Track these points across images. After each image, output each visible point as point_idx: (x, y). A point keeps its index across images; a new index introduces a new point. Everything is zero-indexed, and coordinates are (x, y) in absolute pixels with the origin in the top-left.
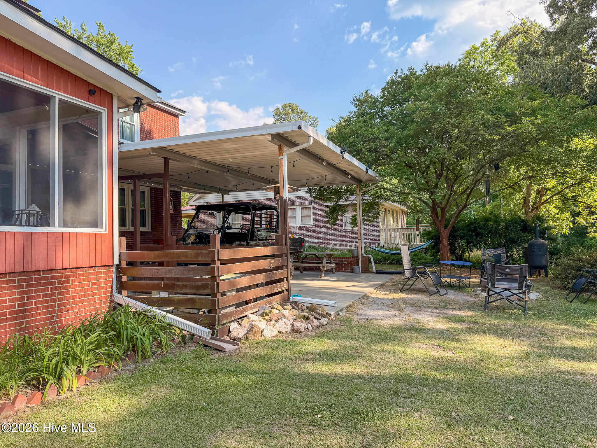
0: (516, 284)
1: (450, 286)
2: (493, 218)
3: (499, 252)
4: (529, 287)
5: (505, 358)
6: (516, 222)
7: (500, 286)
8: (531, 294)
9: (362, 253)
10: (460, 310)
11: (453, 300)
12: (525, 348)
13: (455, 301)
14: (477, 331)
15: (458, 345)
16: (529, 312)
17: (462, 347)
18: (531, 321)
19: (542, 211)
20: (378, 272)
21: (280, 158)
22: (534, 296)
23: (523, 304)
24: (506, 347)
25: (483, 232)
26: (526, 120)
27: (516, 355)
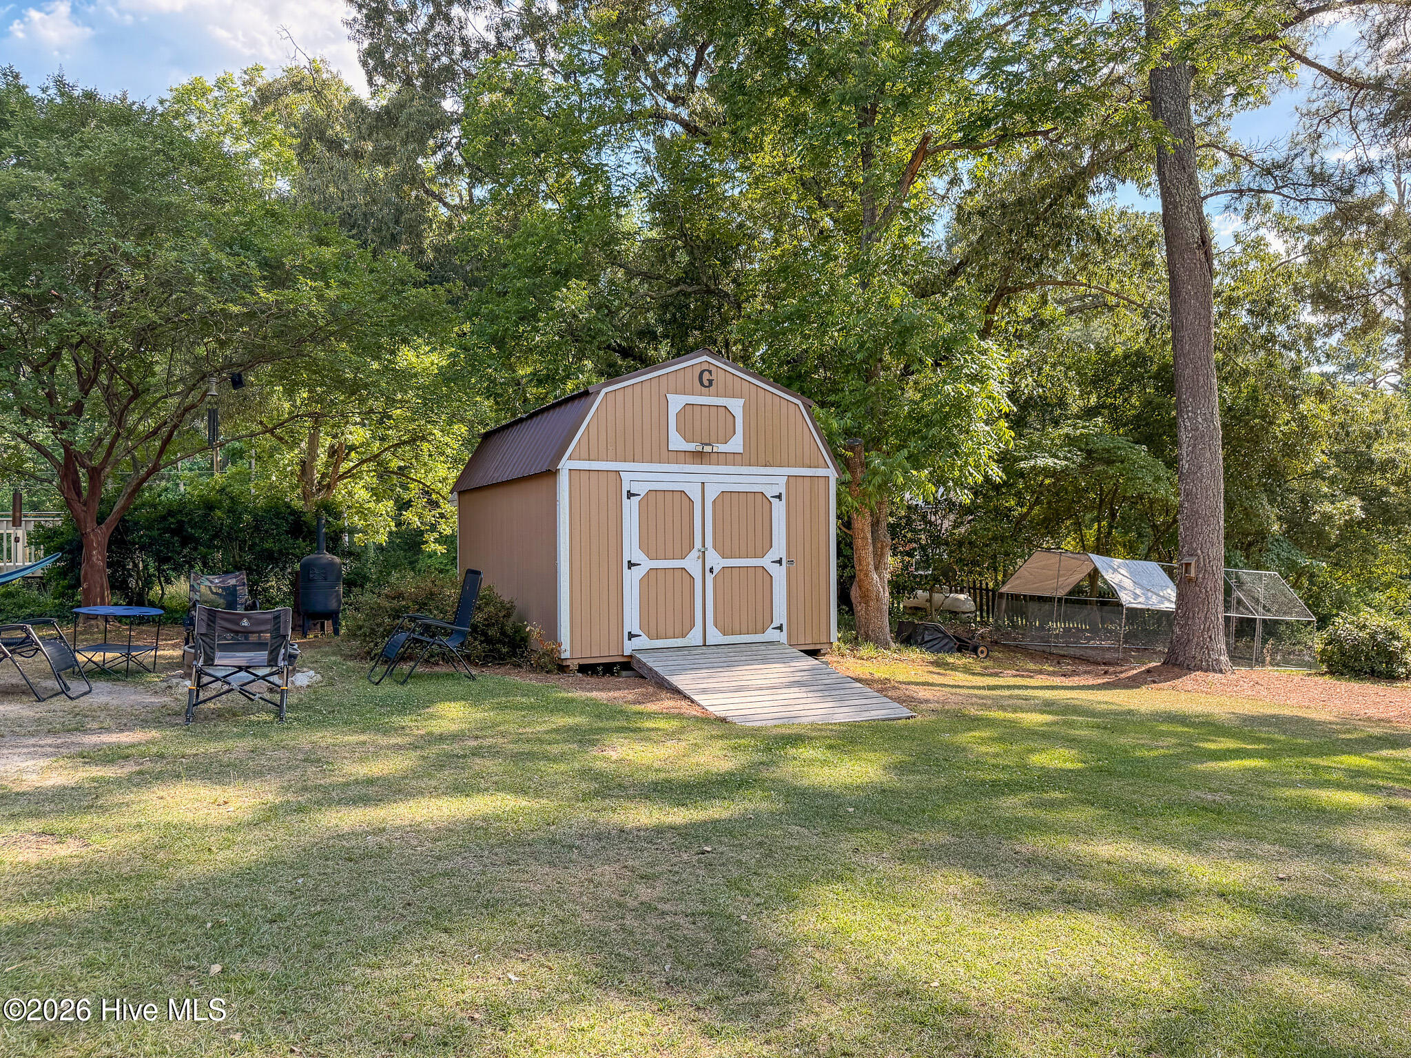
0: (263, 655)
1: (103, 672)
2: (227, 503)
3: (232, 582)
4: (291, 658)
5: (219, 829)
6: (277, 515)
7: (225, 661)
8: (298, 675)
10: (122, 731)
11: (105, 708)
12: (270, 797)
13: (109, 710)
14: (159, 777)
15: (100, 821)
16: (289, 715)
17: (110, 823)
18: (292, 734)
19: (339, 493)
22: (303, 679)
23: (277, 698)
24: (226, 803)
25: (197, 533)
26: (306, 285)
27: (248, 817)
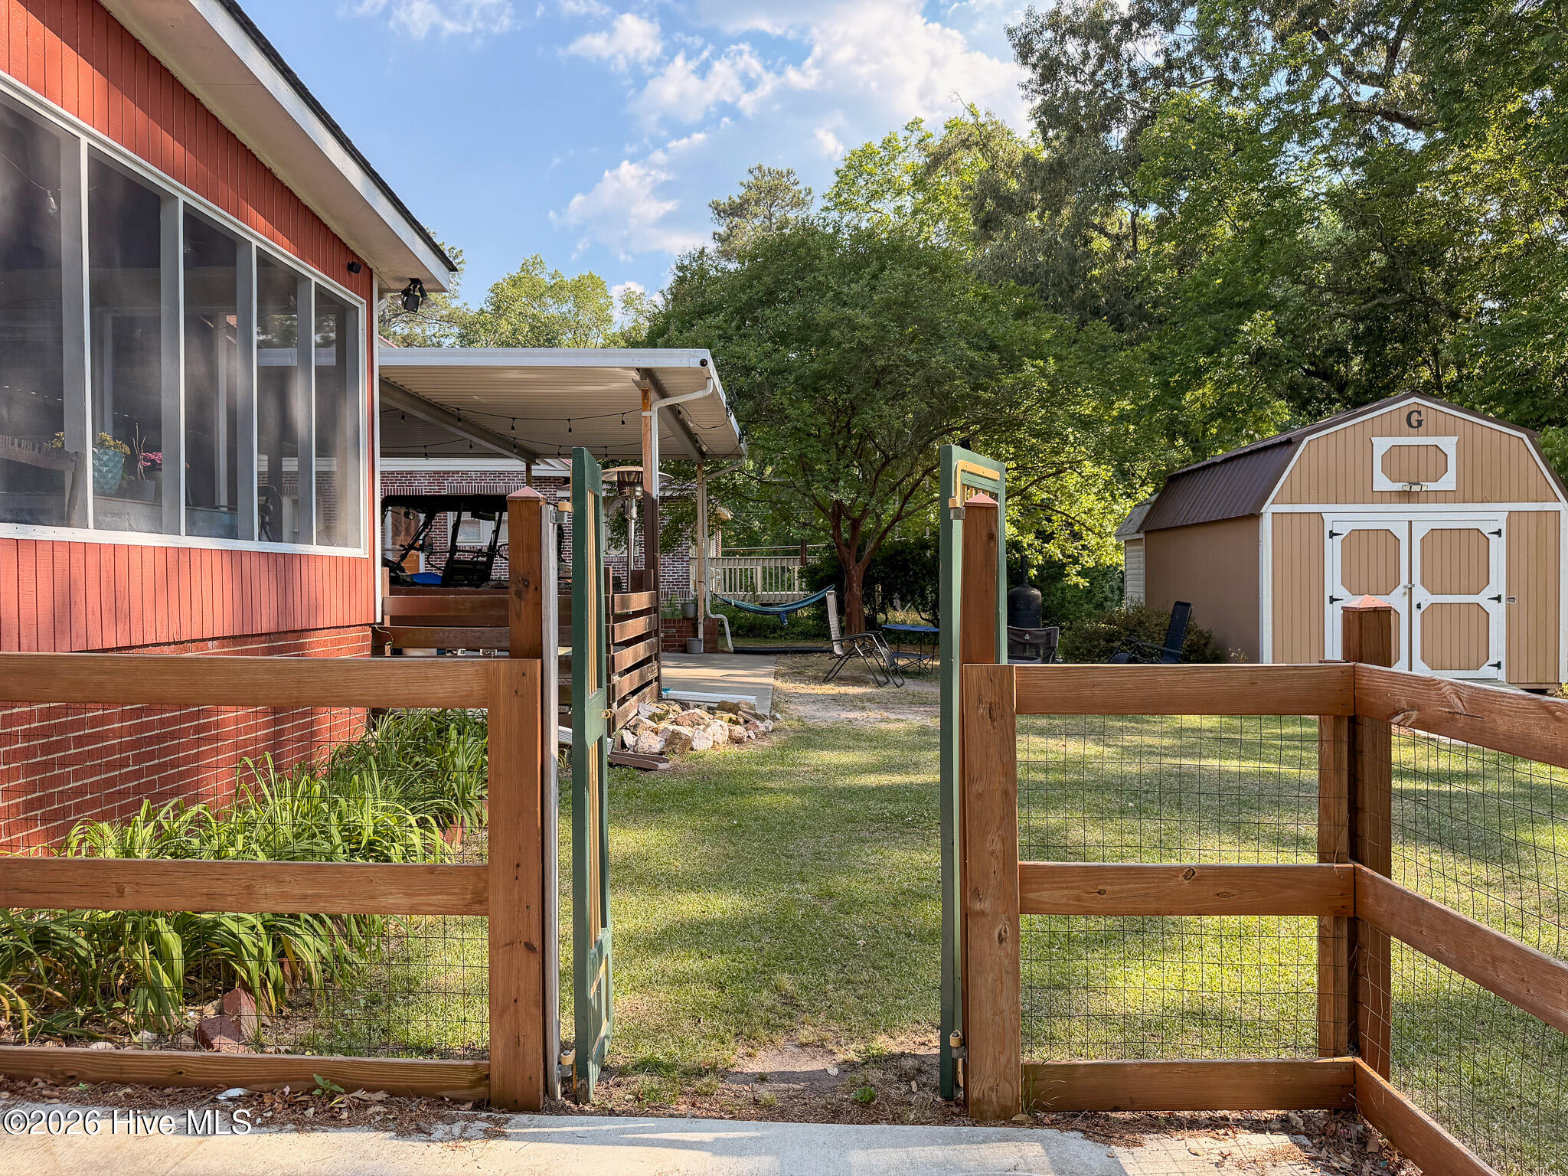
9: (705, 609)
20: (737, 651)
21: (644, 414)
26: (1030, 365)
